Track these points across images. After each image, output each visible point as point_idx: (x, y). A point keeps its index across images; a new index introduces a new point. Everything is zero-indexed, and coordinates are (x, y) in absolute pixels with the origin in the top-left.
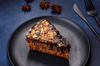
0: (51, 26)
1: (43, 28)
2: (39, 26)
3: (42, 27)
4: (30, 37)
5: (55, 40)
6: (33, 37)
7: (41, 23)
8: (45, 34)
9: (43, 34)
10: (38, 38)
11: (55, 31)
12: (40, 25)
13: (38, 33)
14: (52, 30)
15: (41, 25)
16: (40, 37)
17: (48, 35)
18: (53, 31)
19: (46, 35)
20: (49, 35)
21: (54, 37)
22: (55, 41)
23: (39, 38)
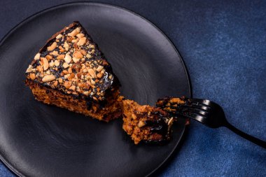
0: (92, 46)
1: (71, 55)
2: (60, 47)
3: (67, 49)
4: (36, 78)
5: (98, 90)
6: (44, 80)
7: (65, 38)
8: (74, 70)
9: (70, 70)
10: (56, 83)
11: (101, 65)
12: (63, 42)
13: (57, 69)
14: (94, 59)
15: (66, 43)
16: (61, 80)
17: (82, 77)
18: (95, 62)
19: (76, 77)
20: (84, 75)
21: (97, 81)
22: (98, 94)
23: (59, 83)
